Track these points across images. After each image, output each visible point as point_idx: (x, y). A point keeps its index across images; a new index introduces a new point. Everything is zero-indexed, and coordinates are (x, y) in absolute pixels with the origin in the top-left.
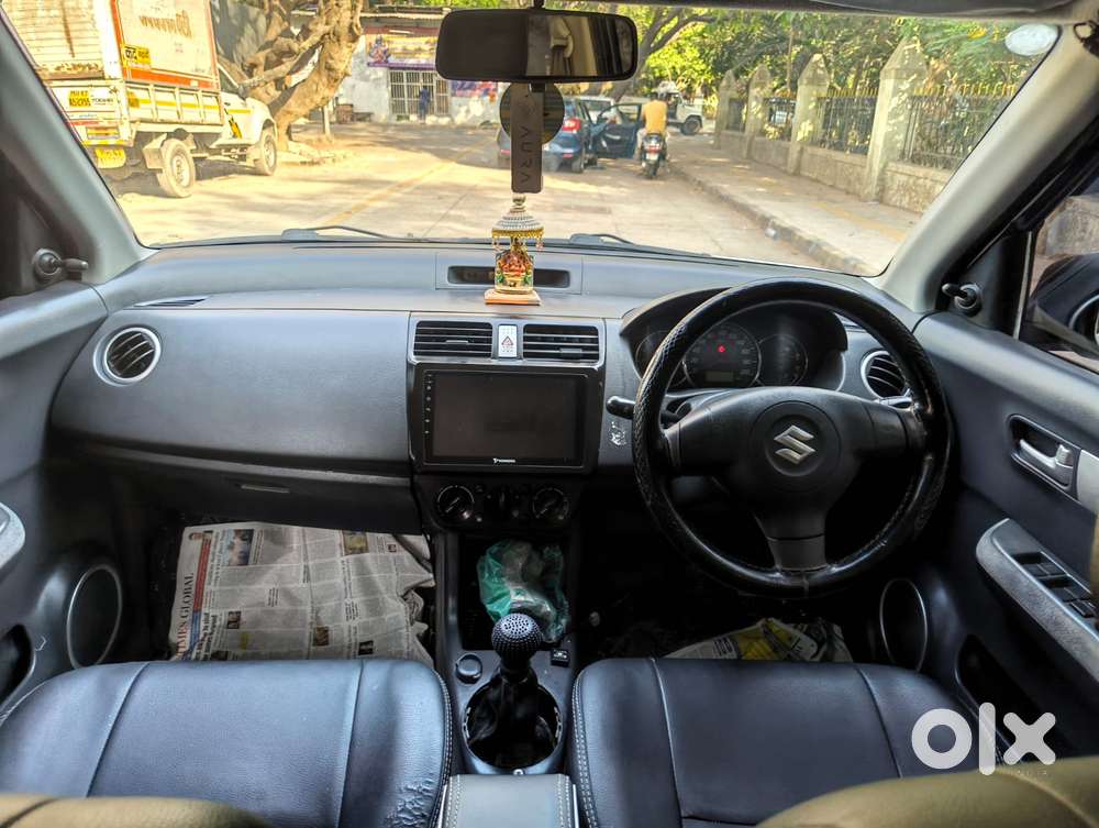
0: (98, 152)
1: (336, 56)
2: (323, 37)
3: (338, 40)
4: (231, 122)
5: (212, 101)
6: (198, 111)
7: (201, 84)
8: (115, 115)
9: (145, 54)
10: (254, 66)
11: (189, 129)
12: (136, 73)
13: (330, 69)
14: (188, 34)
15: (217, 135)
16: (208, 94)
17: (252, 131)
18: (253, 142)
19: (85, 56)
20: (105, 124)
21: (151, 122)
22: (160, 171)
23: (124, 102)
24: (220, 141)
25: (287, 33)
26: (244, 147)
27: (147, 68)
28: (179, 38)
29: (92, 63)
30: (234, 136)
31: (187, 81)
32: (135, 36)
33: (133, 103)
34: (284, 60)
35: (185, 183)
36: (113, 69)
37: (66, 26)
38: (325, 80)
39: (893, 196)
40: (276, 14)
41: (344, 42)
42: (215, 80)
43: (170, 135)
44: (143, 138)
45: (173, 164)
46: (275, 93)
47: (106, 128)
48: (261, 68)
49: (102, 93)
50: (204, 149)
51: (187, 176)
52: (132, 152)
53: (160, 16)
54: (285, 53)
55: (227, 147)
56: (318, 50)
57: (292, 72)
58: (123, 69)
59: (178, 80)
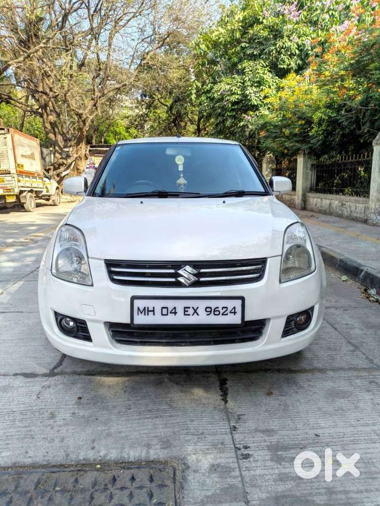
0: (7, 197)
1: (80, 165)
2: (76, 159)
3: (81, 159)
4: (46, 187)
5: (41, 181)
6: (37, 184)
7: (38, 175)
8: (14, 185)
9: (22, 166)
10: (49, 169)
11: (34, 189)
12: (20, 172)
13: (78, 169)
14: (34, 159)
15: (42, 192)
16: (40, 178)
18: (52, 194)
19: (4, 167)
20: (10, 188)
21: (24, 187)
22: (25, 203)
23: (17, 181)
24: (43, 194)
25: (61, 158)
26: (49, 196)
27: (23, 170)
28: (32, 161)
29: (6, 169)
30: (47, 192)
31: (34, 174)
32: (20, 161)
33: (19, 181)
34: (61, 167)
35: (33, 207)
36: (13, 171)
38: (76, 173)
40: (57, 153)
41: (83, 160)
42: (42, 174)
43: (29, 191)
44: (21, 192)
45: (29, 201)
46: (58, 179)
47: (10, 189)
48: (52, 170)
49: (10, 178)
50: (37, 197)
51: (33, 205)
52: (18, 197)
53: (26, 154)
54: (61, 165)
55: (44, 196)
56: (74, 163)
57: (64, 171)
58: (17, 171)
59: (30, 174)
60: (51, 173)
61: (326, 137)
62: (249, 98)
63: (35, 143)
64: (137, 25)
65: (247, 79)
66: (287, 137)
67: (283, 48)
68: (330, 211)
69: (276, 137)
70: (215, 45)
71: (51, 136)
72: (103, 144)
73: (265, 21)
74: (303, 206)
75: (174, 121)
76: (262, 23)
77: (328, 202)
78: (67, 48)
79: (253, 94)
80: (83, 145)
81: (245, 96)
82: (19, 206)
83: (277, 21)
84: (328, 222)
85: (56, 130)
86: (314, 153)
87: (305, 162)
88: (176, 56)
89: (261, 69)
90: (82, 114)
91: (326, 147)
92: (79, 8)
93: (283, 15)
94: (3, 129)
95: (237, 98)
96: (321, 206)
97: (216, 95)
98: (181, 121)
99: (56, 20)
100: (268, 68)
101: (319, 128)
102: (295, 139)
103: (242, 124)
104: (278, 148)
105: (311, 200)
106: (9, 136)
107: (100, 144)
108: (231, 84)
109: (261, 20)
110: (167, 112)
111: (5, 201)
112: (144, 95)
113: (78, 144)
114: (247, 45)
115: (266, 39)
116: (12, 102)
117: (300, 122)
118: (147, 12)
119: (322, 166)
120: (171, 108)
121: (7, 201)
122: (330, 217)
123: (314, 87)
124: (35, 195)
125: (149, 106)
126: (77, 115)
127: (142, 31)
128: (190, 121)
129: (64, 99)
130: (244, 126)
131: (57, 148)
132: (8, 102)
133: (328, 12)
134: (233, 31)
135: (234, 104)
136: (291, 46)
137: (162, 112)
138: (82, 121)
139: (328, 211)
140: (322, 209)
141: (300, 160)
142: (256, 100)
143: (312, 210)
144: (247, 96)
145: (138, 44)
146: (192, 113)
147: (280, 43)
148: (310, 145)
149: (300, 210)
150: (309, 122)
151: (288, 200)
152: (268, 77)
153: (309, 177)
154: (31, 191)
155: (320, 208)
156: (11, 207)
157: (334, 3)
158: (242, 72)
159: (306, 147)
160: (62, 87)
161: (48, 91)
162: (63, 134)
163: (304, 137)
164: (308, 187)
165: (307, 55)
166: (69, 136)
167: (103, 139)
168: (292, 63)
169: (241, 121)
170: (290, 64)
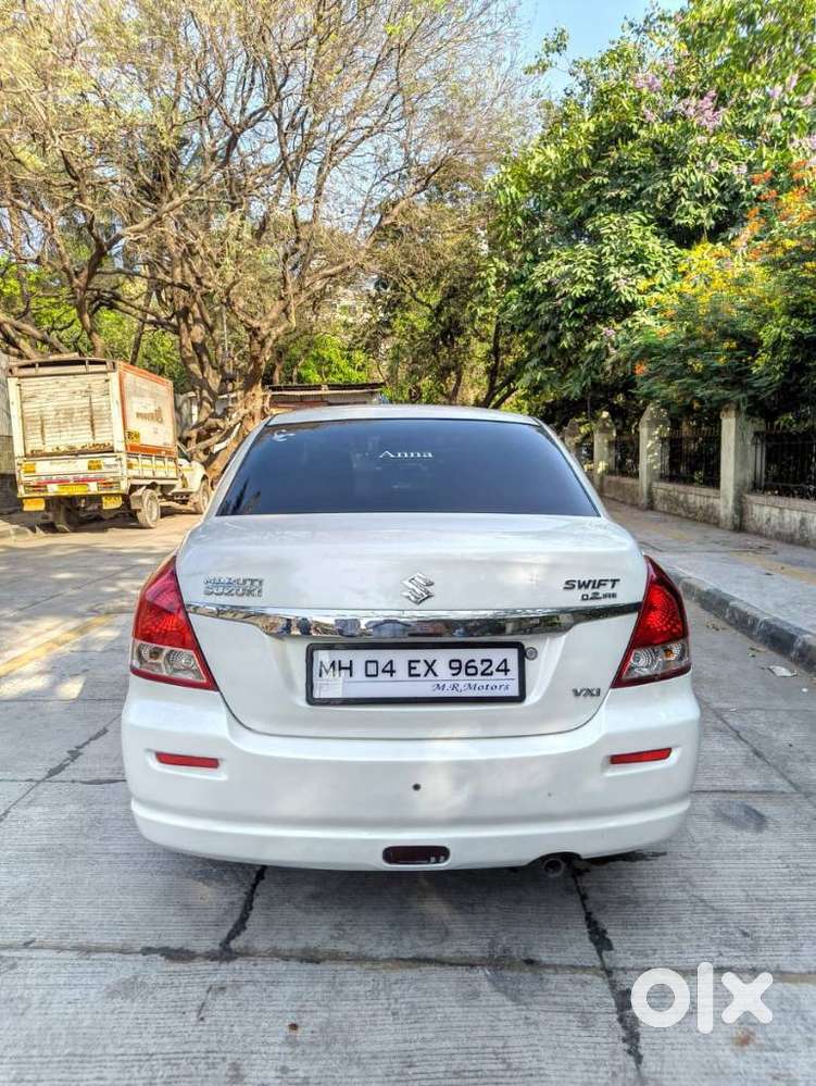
0: (104, 499)
1: (251, 429)
2: (243, 417)
3: (253, 419)
4: (182, 478)
5: (172, 464)
6: (164, 470)
7: (167, 453)
8: (119, 474)
9: (137, 436)
10: (189, 439)
11: (159, 482)
12: (133, 448)
14: (161, 422)
15: (173, 486)
16: (170, 459)
17: (195, 483)
18: (194, 490)
19: (101, 439)
20: (111, 480)
21: (138, 478)
22: (140, 510)
23: (125, 467)
24: (175, 490)
25: (213, 415)
26: (188, 494)
27: (138, 444)
28: (156, 425)
29: (106, 443)
30: (184, 487)
31: (160, 451)
32: (135, 425)
33: (130, 466)
34: (212, 434)
35: (154, 518)
36: (119, 446)
37: (92, 421)
39: (659, 505)
40: (205, 404)
41: (257, 420)
42: (175, 450)
43: (148, 487)
44: (133, 488)
45: (149, 508)
46: (204, 458)
47: (110, 483)
48: (194, 440)
49: (111, 461)
50: (164, 496)
51: (156, 513)
52: (126, 498)
53: (147, 411)
54: (211, 430)
55: (177, 494)
56: (238, 426)
57: (218, 443)
58: (126, 446)
59: (154, 451)
60: (192, 446)
61: (788, 375)
62: (613, 289)
63: (164, 388)
64: (372, 151)
65: (607, 249)
66: (698, 376)
67: (684, 185)
68: (802, 536)
69: (673, 377)
70: (536, 183)
71: (194, 367)
72: (295, 383)
73: (642, 133)
74: (737, 522)
75: (444, 335)
76: (636, 137)
77: (797, 516)
78: (235, 202)
79: (622, 282)
80: (258, 390)
81: (602, 286)
82: (127, 517)
83: (672, 130)
84: (801, 563)
85: (205, 359)
86: (758, 408)
87: (740, 431)
88: (449, 205)
89: (635, 228)
90: (259, 329)
91: (789, 395)
92: (259, 120)
93: (685, 118)
94: (104, 363)
95: (586, 289)
96: (781, 525)
97: (539, 285)
98: (459, 335)
99: (213, 145)
100: (652, 227)
101: (774, 355)
102: (717, 379)
103: (594, 345)
104: (679, 398)
105: (756, 510)
106: (114, 377)
107: (290, 384)
108: (571, 262)
109: (635, 130)
110: (430, 319)
111: (100, 508)
112: (382, 283)
113: (247, 387)
114: (606, 180)
115: (647, 169)
116: (120, 304)
117: (726, 345)
118: (397, 125)
119: (778, 438)
120: (439, 310)
121: (104, 508)
122: (805, 550)
123: (758, 272)
124: (160, 494)
125: (392, 306)
126: (248, 330)
127: (383, 160)
128: (477, 334)
129: (225, 300)
130: (598, 351)
131: (205, 393)
132: (112, 307)
133: (778, 109)
134: (574, 154)
135: (579, 302)
136: (702, 180)
137: (419, 319)
138: (259, 343)
139: (797, 536)
140: (782, 530)
141: (729, 425)
142: (629, 292)
143: (759, 533)
144: (608, 285)
145: (373, 186)
146: (486, 314)
147: (677, 176)
148: (751, 392)
149: (730, 530)
150: (749, 344)
151: (701, 507)
152: (654, 244)
153: (751, 459)
154: (152, 486)
155: (778, 529)
156: (111, 519)
157: (792, 91)
158: (595, 238)
159: (744, 395)
160: (222, 277)
161: (192, 281)
162: (220, 369)
163: (737, 377)
164: (749, 479)
165: (737, 197)
166: (229, 370)
167: (295, 373)
168: (704, 215)
169: (593, 338)
170: (699, 217)
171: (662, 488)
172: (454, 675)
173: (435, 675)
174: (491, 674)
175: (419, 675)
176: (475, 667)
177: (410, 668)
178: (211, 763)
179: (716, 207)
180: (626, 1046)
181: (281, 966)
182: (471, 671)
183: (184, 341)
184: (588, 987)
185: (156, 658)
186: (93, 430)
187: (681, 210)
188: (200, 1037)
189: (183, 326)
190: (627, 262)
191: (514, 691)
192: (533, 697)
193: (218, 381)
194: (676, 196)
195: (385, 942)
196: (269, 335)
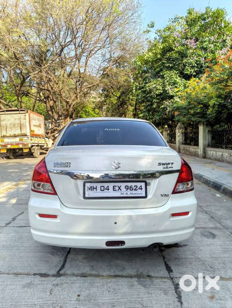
0: (24, 149)
4: (47, 144)
5: (43, 139)
6: (41, 141)
7: (42, 136)
8: (28, 142)
9: (34, 131)
10: (49, 133)
11: (40, 145)
12: (32, 135)
14: (41, 128)
15: (44, 146)
16: (43, 138)
17: (50, 145)
18: (50, 147)
19: (23, 132)
20: (26, 144)
21: (34, 143)
23: (30, 140)
24: (44, 147)
25: (56, 126)
26: (48, 148)
27: (34, 134)
28: (39, 128)
29: (25, 133)
30: (47, 146)
31: (40, 136)
32: (33, 128)
33: (31, 140)
34: (55, 131)
35: (38, 155)
36: (28, 134)
37: (21, 127)
40: (53, 123)
42: (45, 135)
43: (37, 146)
44: (32, 146)
45: (36, 152)
46: (53, 138)
47: (26, 145)
48: (50, 133)
49: (26, 138)
50: (41, 149)
51: (39, 153)
52: (30, 149)
53: (37, 124)
54: (55, 130)
55: (45, 148)
57: (57, 134)
58: (30, 134)
59: (38, 136)
60: (49, 135)
61: (217, 114)
63: (42, 118)
64: (101, 53)
65: (166, 81)
66: (192, 115)
67: (187, 63)
68: (222, 159)
69: (185, 115)
70: (147, 62)
71: (50, 113)
73: (176, 49)
74: (204, 156)
75: (121, 105)
76: (174, 50)
77: (221, 153)
78: (62, 66)
79: (170, 90)
80: (68, 119)
81: (165, 91)
82: (30, 155)
83: (183, 48)
84: (222, 166)
85: (53, 110)
86: (209, 124)
87: (204, 130)
88: (122, 69)
89: (174, 75)
90: (69, 102)
91: (217, 120)
92: (69, 45)
93: (187, 45)
94: (24, 111)
95: (160, 92)
96: (216, 156)
98: (125, 105)
99: (56, 51)
100: (178, 74)
101: (213, 109)
102: (197, 116)
103: (163, 106)
104: (187, 121)
105: (209, 152)
106: (27, 115)
107: (77, 118)
108: (156, 84)
109: (174, 48)
110: (117, 100)
111: (23, 152)
112: (104, 90)
113: (66, 118)
114: (166, 62)
115: (177, 59)
116: (29, 95)
117: (200, 106)
118: (108, 46)
119: (215, 132)
120: (120, 97)
121: (24, 152)
122: (222, 163)
123: (208, 86)
124: (40, 148)
125: (106, 96)
126: (66, 102)
127: (104, 56)
128: (130, 104)
129: (59, 94)
130: (164, 108)
131: (53, 120)
132: (27, 96)
133: (212, 43)
134: (156, 54)
135: (157, 95)
136: (192, 62)
137: (114, 100)
138: (69, 106)
139: (221, 159)
140: (216, 158)
141: (201, 128)
142: (172, 93)
143: (210, 159)
144: (166, 91)
145: (101, 63)
146: (133, 99)
147: (185, 61)
148: (207, 119)
149: (202, 158)
150: (206, 106)
151: (193, 152)
152: (178, 80)
153: (207, 138)
154: (38, 146)
155: (215, 157)
156: (25, 155)
157: (216, 39)
158: (163, 77)
159: (205, 120)
160: (59, 87)
161: (50, 89)
162: (58, 113)
163: (203, 115)
164: (207, 144)
165: (202, 67)
166: (60, 114)
167: (79, 115)
168: (192, 71)
169: (162, 105)
170: (191, 72)
171: (182, 147)
172: (126, 190)
173: (121, 190)
174: (137, 190)
175: (116, 190)
176: (133, 188)
177: (114, 188)
178: (55, 217)
179: (196, 69)
180: (178, 300)
181: (75, 278)
182: (131, 189)
183: (47, 105)
184: (166, 283)
185: (39, 186)
186: (21, 130)
187: (186, 70)
188: (50, 299)
189: (47, 101)
190: (171, 84)
191: (144, 195)
192: (149, 197)
193: (57, 117)
194: (185, 66)
195: (106, 271)
196: (72, 103)
